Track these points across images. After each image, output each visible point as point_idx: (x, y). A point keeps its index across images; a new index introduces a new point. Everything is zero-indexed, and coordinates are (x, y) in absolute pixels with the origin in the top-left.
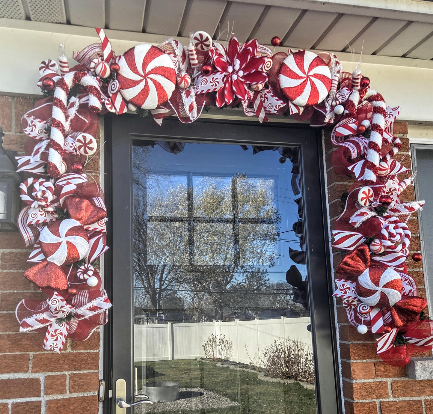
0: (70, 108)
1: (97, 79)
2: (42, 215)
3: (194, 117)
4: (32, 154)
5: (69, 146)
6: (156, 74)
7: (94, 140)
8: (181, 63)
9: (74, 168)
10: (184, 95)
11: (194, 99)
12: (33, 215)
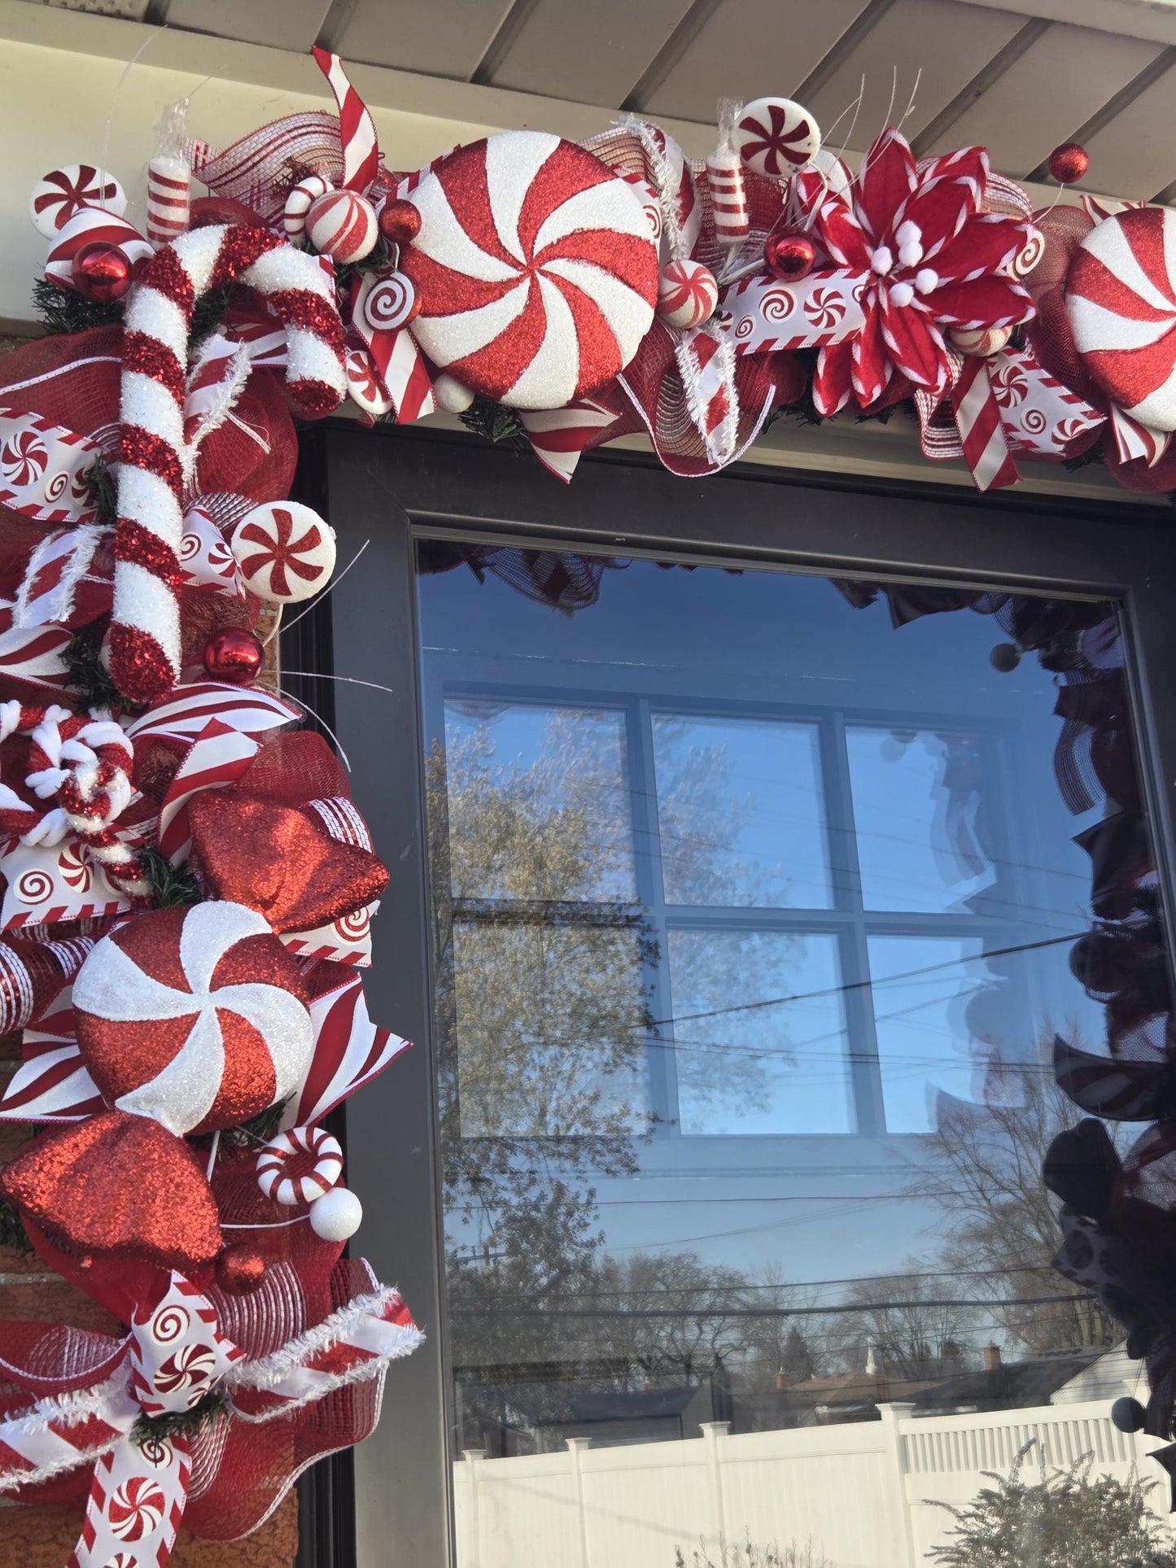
0: (200, 383)
1: (324, 264)
2: (73, 881)
4: (23, 590)
5: (203, 557)
6: (576, 257)
7: (328, 534)
8: (673, 221)
9: (223, 658)
10: (686, 357)
11: (728, 373)
12: (31, 883)
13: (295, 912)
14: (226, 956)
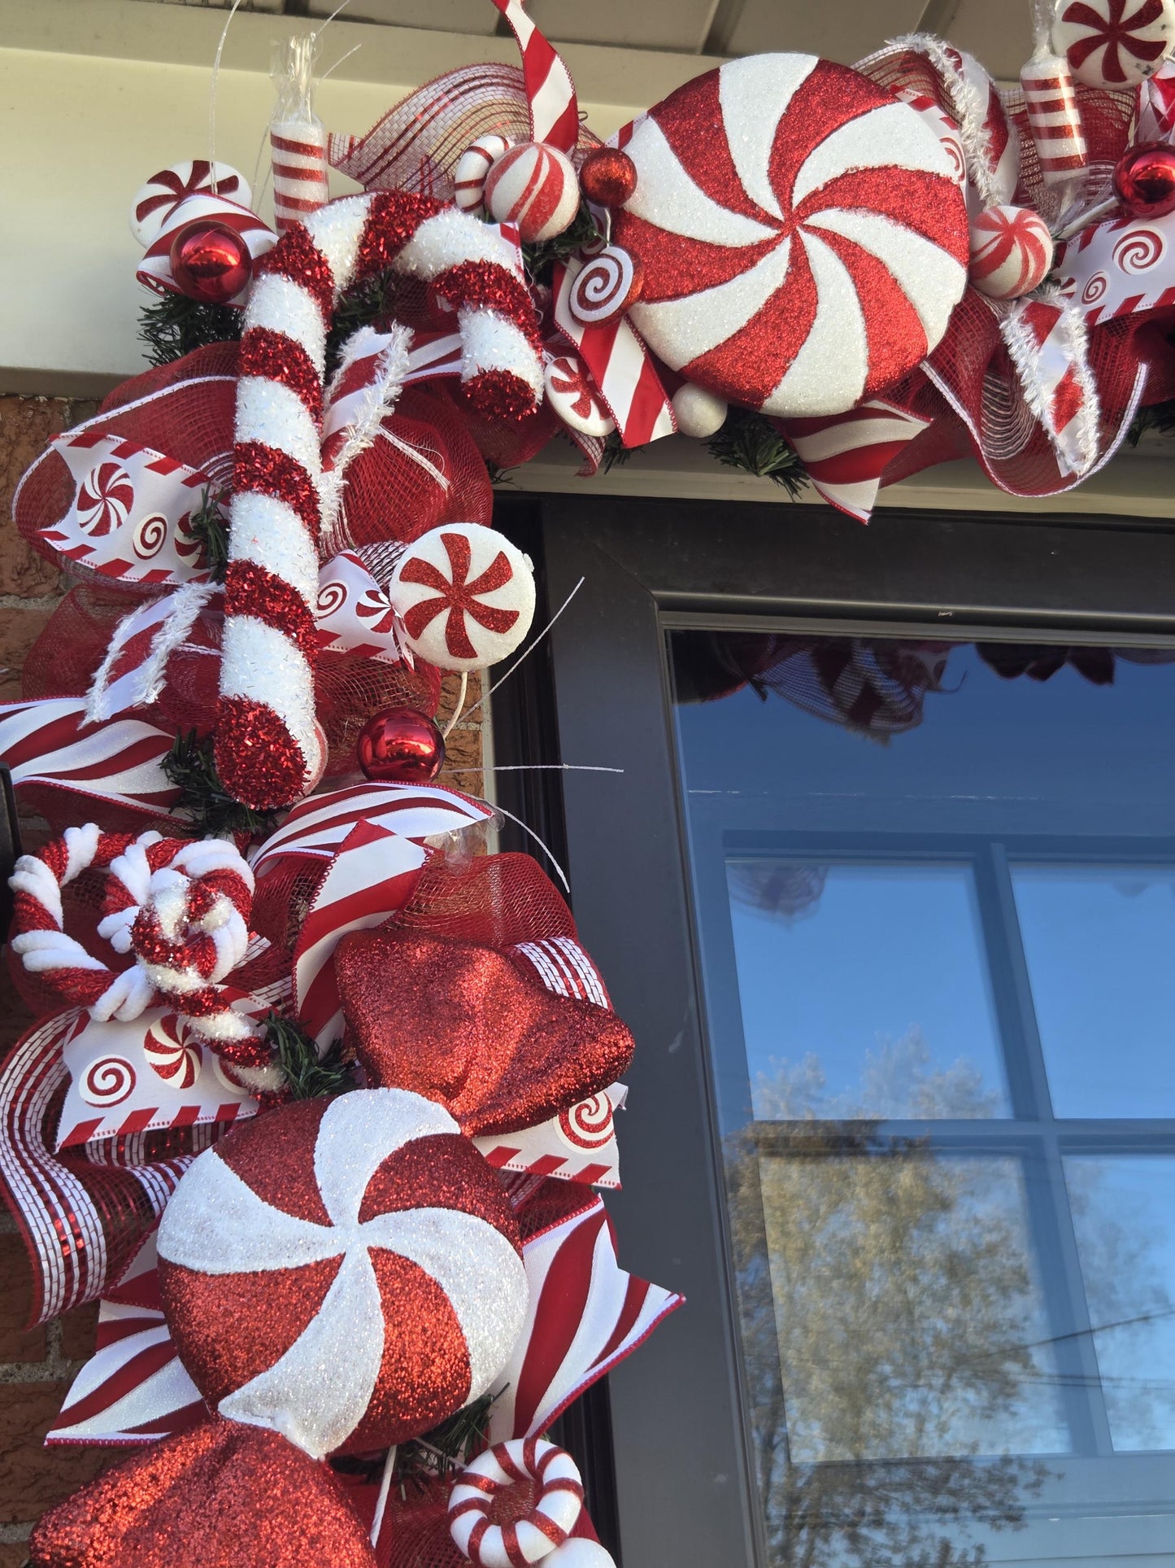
0: (344, 391)
1: (506, 233)
2: (167, 1071)
3: (1082, 457)
4: (101, 674)
5: (350, 607)
6: (852, 206)
8: (982, 161)
9: (384, 750)
10: (1016, 332)
11: (1077, 347)
12: (104, 1076)
13: (494, 1101)
14: (385, 1167)
